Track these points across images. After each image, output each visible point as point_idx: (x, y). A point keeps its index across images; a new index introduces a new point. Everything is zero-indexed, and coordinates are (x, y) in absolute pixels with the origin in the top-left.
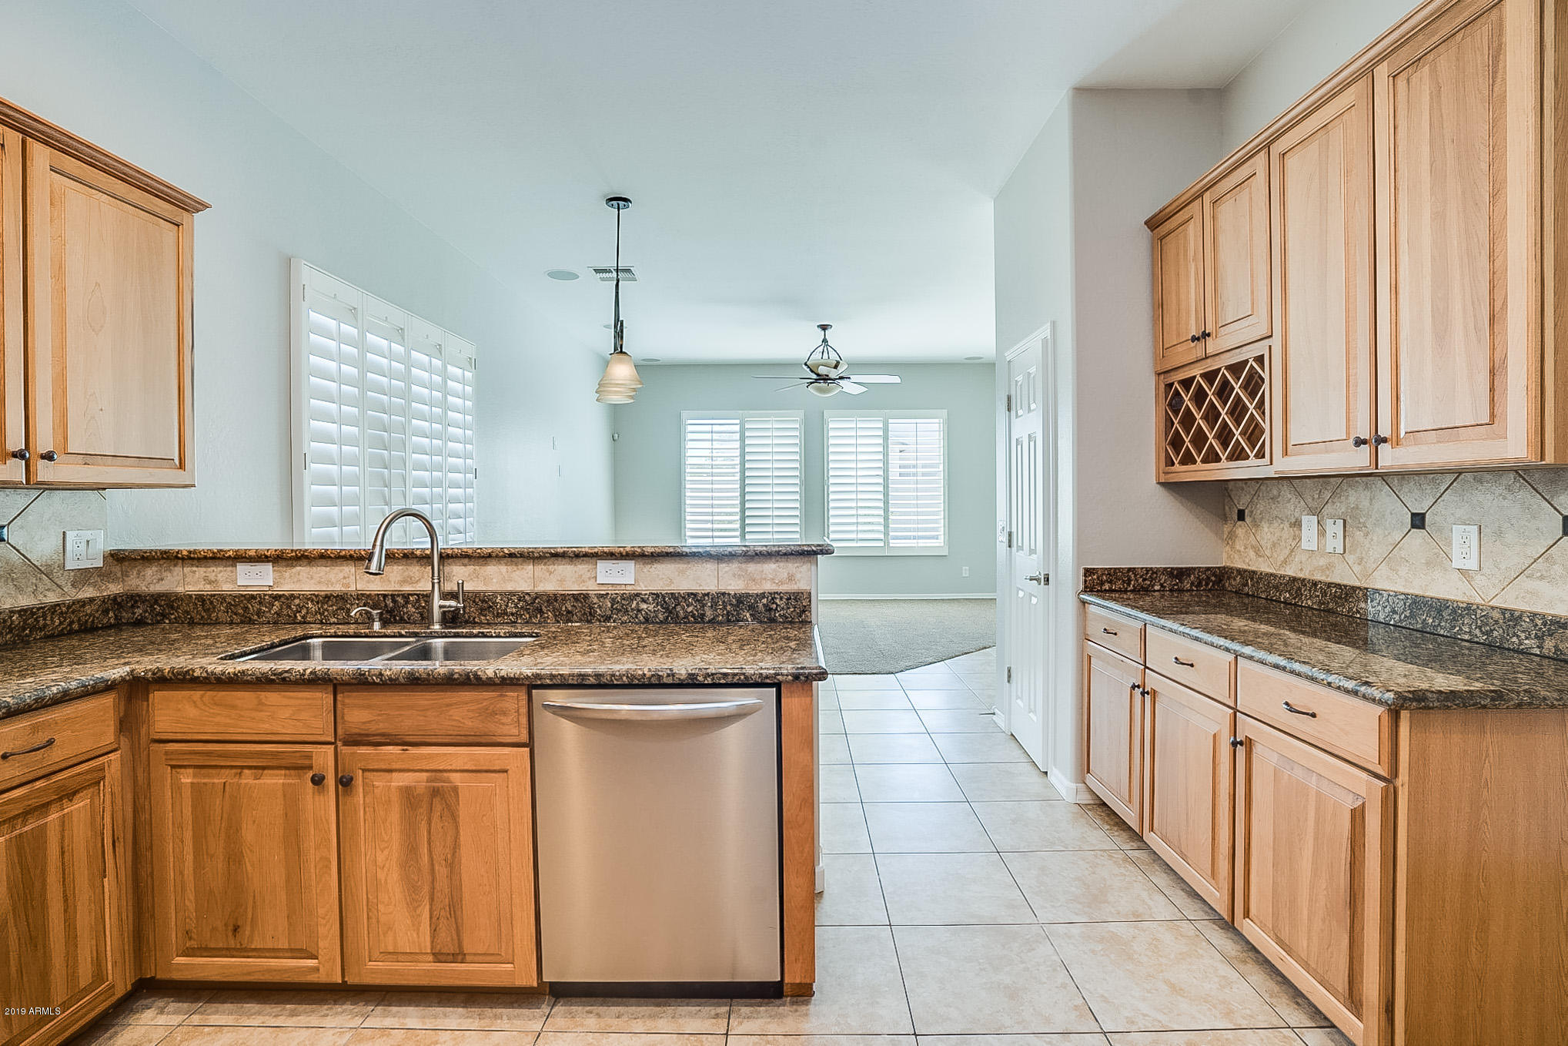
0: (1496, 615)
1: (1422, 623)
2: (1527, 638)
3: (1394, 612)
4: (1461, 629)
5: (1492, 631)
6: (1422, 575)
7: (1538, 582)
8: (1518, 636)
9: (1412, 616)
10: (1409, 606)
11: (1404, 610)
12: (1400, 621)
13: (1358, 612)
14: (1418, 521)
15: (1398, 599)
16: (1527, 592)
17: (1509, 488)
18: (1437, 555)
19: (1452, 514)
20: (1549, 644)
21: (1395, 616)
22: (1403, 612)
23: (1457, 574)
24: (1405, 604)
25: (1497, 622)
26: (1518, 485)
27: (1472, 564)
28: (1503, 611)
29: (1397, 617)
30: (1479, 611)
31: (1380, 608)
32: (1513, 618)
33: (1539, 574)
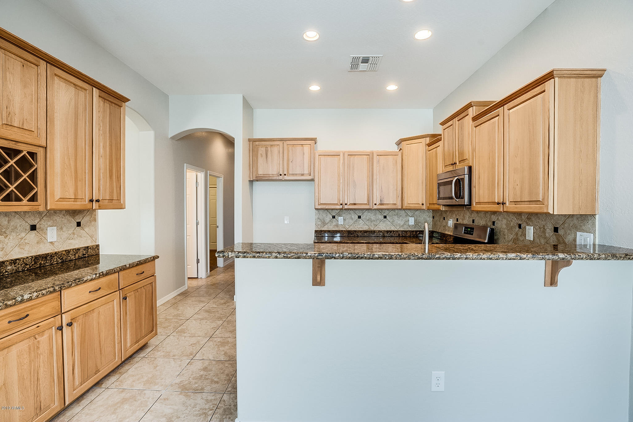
0: (64, 253)
1: (39, 264)
2: (72, 256)
3: (27, 264)
4: (54, 261)
5: (63, 258)
6: (35, 247)
7: (71, 240)
8: (70, 256)
9: (35, 263)
10: (34, 260)
11: (32, 262)
12: (30, 267)
13: (6, 272)
14: (33, 228)
15: (29, 259)
16: (69, 244)
17: (64, 215)
18: (41, 239)
19: (47, 224)
20: (77, 256)
21: (27, 266)
22: (31, 263)
23: (49, 244)
24: (32, 260)
25: (64, 255)
26: (66, 214)
27: (54, 239)
28: (66, 251)
29: (28, 266)
30: (59, 253)
31: (19, 266)
32: (68, 252)
33: (71, 238)
